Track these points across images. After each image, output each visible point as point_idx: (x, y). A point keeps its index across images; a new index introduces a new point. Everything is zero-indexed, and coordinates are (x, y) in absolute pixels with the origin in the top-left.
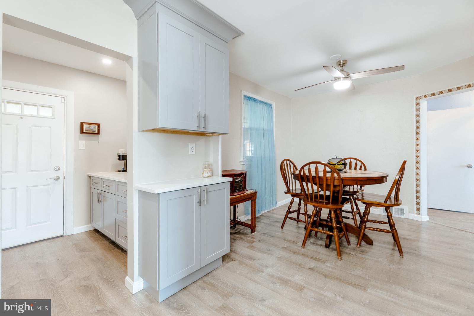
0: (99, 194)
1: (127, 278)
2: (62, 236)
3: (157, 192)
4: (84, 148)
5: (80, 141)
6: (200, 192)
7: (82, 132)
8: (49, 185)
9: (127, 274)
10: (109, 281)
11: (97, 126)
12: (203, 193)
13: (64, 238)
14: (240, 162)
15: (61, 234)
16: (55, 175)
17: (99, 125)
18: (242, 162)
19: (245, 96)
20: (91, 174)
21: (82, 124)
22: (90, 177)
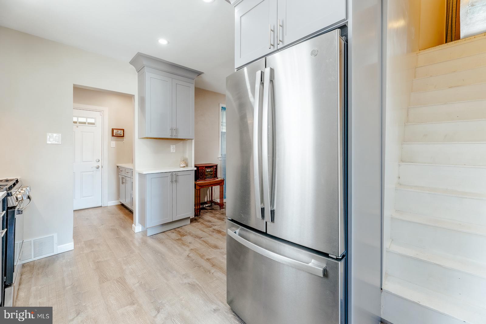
0: (123, 178)
1: (133, 225)
2: (101, 207)
3: (144, 173)
4: (114, 147)
5: (111, 142)
6: (172, 175)
7: (113, 136)
8: (93, 171)
9: (133, 223)
10: (125, 228)
11: (122, 131)
12: (174, 176)
13: (102, 208)
14: (218, 158)
15: (100, 205)
16: (96, 164)
17: (123, 130)
18: (220, 158)
19: (222, 107)
20: (118, 165)
21: (113, 130)
22: (118, 167)
